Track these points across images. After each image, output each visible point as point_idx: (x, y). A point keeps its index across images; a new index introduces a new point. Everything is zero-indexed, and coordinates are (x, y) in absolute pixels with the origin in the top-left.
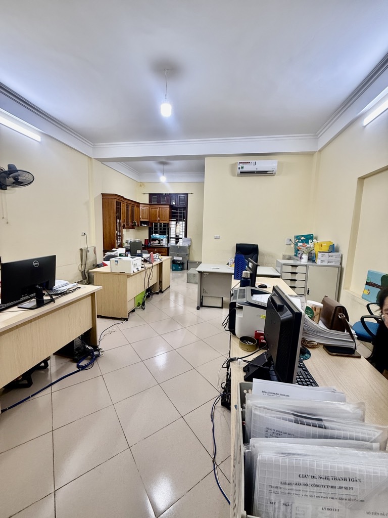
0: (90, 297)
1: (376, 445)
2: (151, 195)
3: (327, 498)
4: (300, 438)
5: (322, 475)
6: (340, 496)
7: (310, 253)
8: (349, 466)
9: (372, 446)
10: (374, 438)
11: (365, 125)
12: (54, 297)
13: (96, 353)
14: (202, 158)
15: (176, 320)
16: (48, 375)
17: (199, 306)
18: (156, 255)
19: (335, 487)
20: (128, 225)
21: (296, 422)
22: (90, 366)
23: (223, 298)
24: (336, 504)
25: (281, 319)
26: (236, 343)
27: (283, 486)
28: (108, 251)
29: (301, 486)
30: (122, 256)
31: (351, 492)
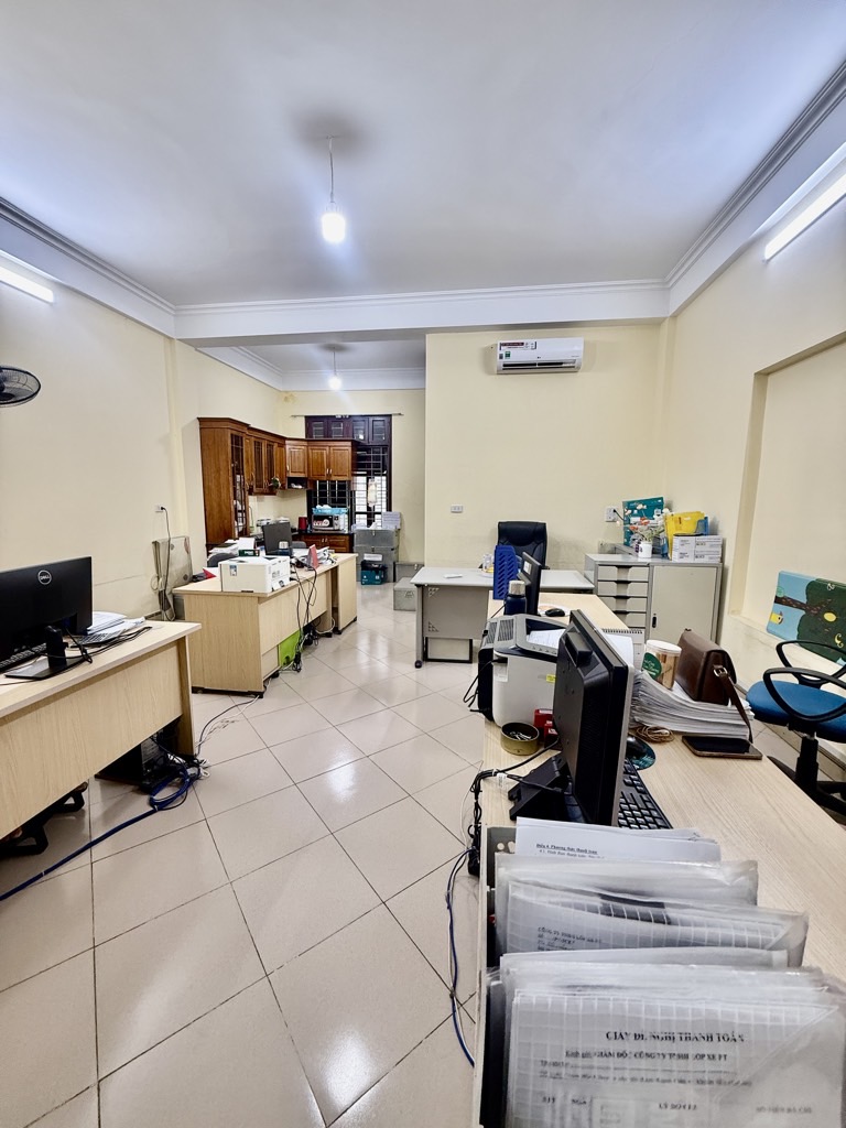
0: (174, 649)
1: (779, 956)
2: (310, 420)
3: (669, 1081)
4: (614, 947)
5: (659, 1031)
6: (700, 1076)
7: (657, 538)
8: (718, 1008)
9: (770, 959)
10: (774, 940)
11: (767, 257)
12: (89, 651)
13: (191, 771)
14: (420, 334)
15: (371, 692)
16: (83, 824)
17: (420, 659)
18: (322, 552)
19: (686, 1057)
20: (261, 486)
21: (607, 912)
22: (179, 800)
23: (471, 641)
24: (690, 1094)
25: (585, 682)
26: (494, 737)
27: (571, 1061)
28: (217, 546)
29: (611, 1059)
30: (247, 555)
31: (722, 1065)
